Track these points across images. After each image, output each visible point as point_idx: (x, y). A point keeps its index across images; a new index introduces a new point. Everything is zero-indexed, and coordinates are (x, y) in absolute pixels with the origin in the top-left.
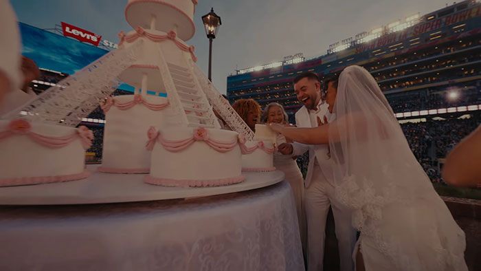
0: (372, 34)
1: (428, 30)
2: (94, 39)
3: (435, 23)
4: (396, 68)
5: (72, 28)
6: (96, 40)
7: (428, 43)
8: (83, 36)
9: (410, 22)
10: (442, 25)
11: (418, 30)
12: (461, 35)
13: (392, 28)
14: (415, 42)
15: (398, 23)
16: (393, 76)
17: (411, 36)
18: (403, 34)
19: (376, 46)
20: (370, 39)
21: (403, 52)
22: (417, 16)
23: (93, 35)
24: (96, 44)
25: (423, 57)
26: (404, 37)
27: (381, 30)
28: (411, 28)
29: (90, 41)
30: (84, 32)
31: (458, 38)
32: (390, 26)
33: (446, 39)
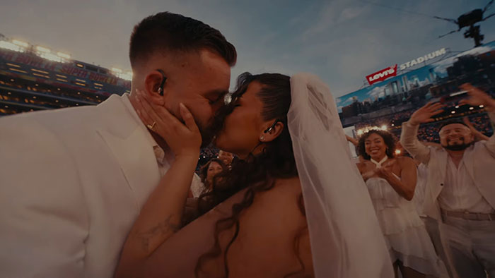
0: (11, 42)
1: (76, 74)
2: (391, 71)
3: (82, 72)
4: (35, 96)
5: (372, 76)
6: (393, 71)
7: (73, 86)
8: (382, 75)
9: (61, 57)
10: (87, 77)
11: (66, 69)
12: (99, 92)
13: (41, 52)
14: (62, 79)
15: (48, 51)
16: (30, 103)
17: (58, 71)
18: (50, 65)
19: (13, 60)
20: (7, 48)
21: (46, 82)
22: (68, 57)
23: (389, 69)
24: (394, 74)
25: (65, 96)
26: (52, 68)
27: (26, 45)
28: (60, 64)
29: (389, 75)
30: (381, 72)
31: (96, 93)
32: (39, 48)
33: (87, 90)
